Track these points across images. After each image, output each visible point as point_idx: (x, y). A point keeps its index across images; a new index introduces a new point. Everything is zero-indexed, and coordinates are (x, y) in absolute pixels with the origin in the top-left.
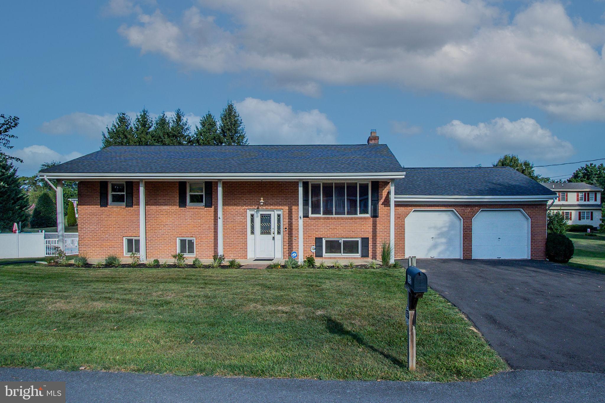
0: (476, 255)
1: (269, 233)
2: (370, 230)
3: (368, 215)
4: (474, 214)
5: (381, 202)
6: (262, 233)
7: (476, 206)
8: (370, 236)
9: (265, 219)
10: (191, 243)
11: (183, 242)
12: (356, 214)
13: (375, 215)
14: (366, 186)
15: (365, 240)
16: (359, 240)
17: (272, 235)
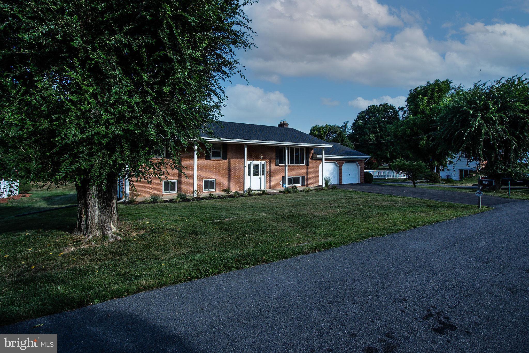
0: (344, 183)
1: (258, 175)
2: (306, 172)
3: (304, 165)
4: (343, 164)
5: (310, 158)
6: (254, 175)
7: (343, 160)
8: (306, 175)
9: (256, 167)
10: (212, 183)
11: (206, 182)
12: (299, 164)
13: (307, 164)
14: (303, 149)
15: (303, 177)
16: (300, 177)
17: (260, 176)
